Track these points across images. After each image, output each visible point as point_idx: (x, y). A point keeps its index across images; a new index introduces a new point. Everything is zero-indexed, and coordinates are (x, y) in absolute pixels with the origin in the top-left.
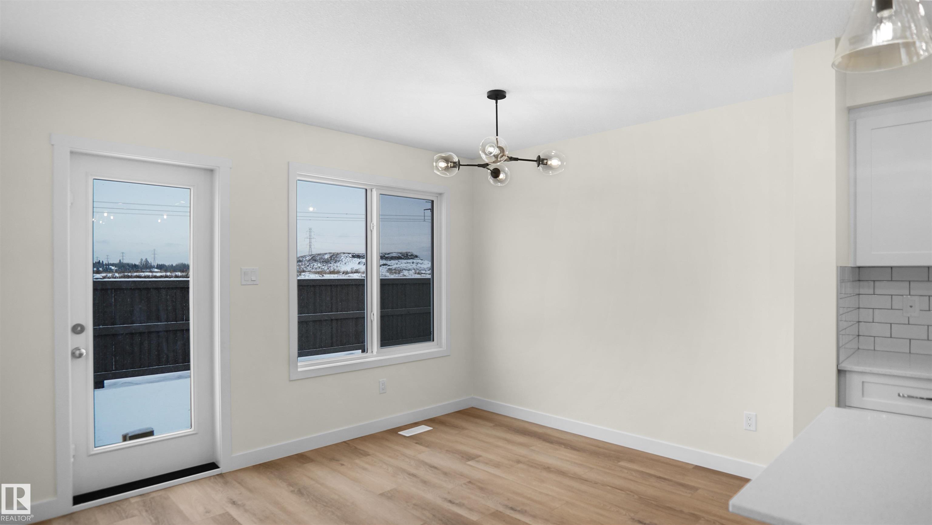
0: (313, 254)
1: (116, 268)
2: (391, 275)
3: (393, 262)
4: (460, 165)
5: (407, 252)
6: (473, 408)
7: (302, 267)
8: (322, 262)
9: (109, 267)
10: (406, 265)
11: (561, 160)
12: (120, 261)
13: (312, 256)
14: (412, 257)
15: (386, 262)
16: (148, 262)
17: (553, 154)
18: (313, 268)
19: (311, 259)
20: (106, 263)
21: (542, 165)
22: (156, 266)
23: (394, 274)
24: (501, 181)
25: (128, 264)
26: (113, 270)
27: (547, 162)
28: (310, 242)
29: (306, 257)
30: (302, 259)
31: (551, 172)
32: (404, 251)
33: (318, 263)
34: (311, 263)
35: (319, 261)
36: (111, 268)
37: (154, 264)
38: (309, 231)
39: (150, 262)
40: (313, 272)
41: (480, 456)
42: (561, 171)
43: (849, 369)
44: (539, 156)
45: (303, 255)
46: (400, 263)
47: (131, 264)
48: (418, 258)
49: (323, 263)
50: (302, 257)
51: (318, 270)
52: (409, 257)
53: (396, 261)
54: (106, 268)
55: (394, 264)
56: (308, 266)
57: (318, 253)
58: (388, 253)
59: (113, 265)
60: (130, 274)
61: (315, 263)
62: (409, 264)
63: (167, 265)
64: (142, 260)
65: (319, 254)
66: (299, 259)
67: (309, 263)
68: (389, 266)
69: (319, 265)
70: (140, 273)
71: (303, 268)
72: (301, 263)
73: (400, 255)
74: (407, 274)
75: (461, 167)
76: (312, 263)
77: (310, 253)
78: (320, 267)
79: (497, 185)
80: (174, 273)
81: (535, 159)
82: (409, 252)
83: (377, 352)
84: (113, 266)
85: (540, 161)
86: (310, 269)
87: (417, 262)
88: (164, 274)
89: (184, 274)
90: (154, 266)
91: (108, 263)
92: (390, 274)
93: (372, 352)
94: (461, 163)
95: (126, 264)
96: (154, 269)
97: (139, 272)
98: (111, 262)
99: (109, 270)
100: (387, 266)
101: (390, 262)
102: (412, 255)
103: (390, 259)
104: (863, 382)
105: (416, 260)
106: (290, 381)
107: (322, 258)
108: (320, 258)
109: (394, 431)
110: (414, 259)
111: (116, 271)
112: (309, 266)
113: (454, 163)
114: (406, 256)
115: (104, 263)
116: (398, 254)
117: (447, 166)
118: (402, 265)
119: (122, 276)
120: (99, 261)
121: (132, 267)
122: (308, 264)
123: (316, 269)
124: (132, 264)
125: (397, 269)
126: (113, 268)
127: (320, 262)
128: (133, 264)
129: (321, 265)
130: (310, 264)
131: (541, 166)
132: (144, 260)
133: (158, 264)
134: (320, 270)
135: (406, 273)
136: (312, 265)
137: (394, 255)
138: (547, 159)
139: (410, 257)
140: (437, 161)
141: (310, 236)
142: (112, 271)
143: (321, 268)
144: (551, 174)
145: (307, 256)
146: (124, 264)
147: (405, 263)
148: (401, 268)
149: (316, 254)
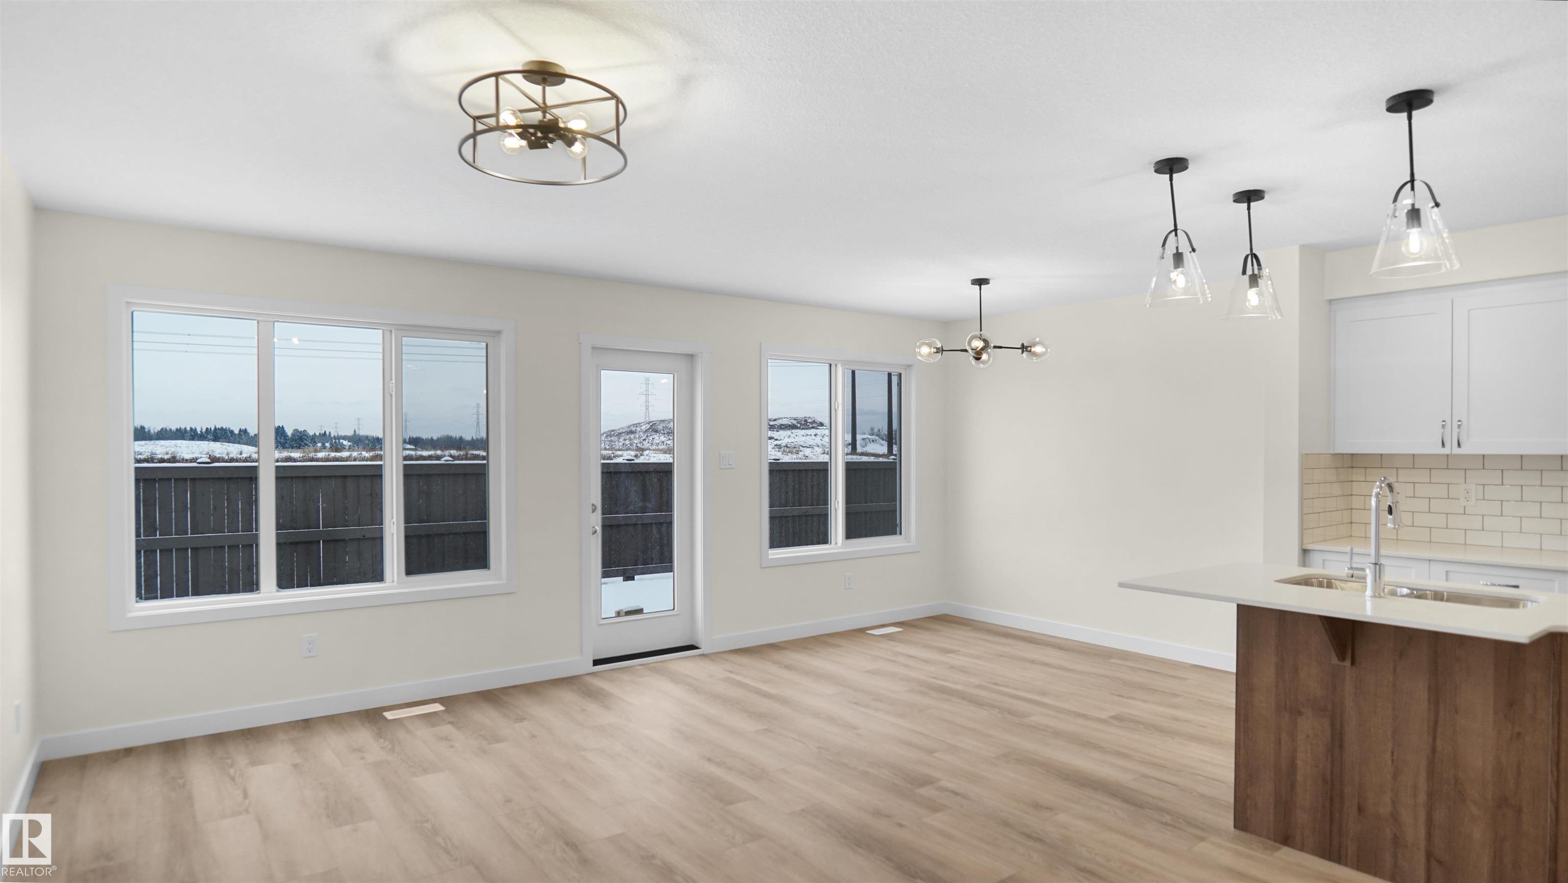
0: (652, 420)
1: (349, 444)
2: (784, 456)
3: (782, 434)
4: (943, 350)
5: (805, 417)
6: (945, 614)
7: (636, 441)
8: (667, 433)
9: (339, 441)
10: (804, 439)
11: (1044, 346)
12: (355, 431)
13: (651, 424)
14: (814, 425)
15: (772, 434)
17: (1037, 340)
18: (652, 444)
19: (649, 429)
20: (334, 436)
21: (1026, 352)
23: (790, 454)
24: (984, 362)
26: (346, 446)
27: (1031, 350)
28: (647, 401)
29: (642, 426)
30: (634, 429)
31: (1035, 358)
32: (801, 415)
33: (661, 434)
34: (649, 435)
35: (662, 432)
36: (342, 442)
37: (406, 436)
38: (645, 382)
40: (654, 450)
41: (959, 651)
42: (1045, 358)
43: (1311, 549)
44: (1023, 344)
45: (636, 423)
46: (794, 436)
47: (371, 436)
48: (825, 428)
49: (669, 435)
50: (636, 425)
51: (661, 447)
52: (809, 425)
53: (788, 432)
54: (335, 442)
55: (784, 437)
56: (644, 440)
57: (660, 419)
58: (775, 418)
59: (345, 438)
61: (655, 436)
62: (809, 436)
63: (424, 438)
65: (661, 421)
66: (630, 429)
67: (646, 435)
68: (777, 440)
69: (663, 438)
71: (636, 444)
72: (633, 436)
73: (795, 422)
74: (811, 455)
75: (944, 352)
76: (651, 435)
77: (647, 420)
78: (663, 442)
79: (979, 366)
80: (448, 451)
81: (1020, 347)
82: (810, 418)
83: (842, 544)
84: (346, 440)
85: (1024, 348)
86: (648, 445)
87: (823, 434)
88: (432, 453)
89: (462, 453)
91: (338, 435)
92: (782, 454)
93: (836, 544)
94: (944, 349)
100: (773, 440)
101: (778, 433)
102: (814, 422)
103: (778, 428)
104: (1324, 560)
105: (820, 430)
106: (762, 568)
107: (667, 427)
108: (664, 427)
109: (862, 631)
110: (818, 429)
111: (350, 449)
112: (647, 441)
113: (938, 349)
114: (805, 424)
115: (332, 436)
116: (791, 421)
117: (931, 352)
118: (797, 439)
120: (325, 432)
122: (644, 438)
123: (657, 444)
124: (373, 437)
125: (788, 446)
126: (345, 443)
127: (665, 434)
129: (665, 439)
130: (647, 437)
131: (1025, 354)
133: (411, 437)
134: (664, 447)
135: (807, 452)
136: (651, 438)
137: (785, 422)
138: (1031, 347)
139: (811, 426)
140: (920, 347)
141: (647, 390)
142: (345, 448)
143: (665, 444)
144: (1035, 361)
145: (642, 424)
146: (361, 436)
147: (803, 435)
148: (796, 444)
149: (658, 421)
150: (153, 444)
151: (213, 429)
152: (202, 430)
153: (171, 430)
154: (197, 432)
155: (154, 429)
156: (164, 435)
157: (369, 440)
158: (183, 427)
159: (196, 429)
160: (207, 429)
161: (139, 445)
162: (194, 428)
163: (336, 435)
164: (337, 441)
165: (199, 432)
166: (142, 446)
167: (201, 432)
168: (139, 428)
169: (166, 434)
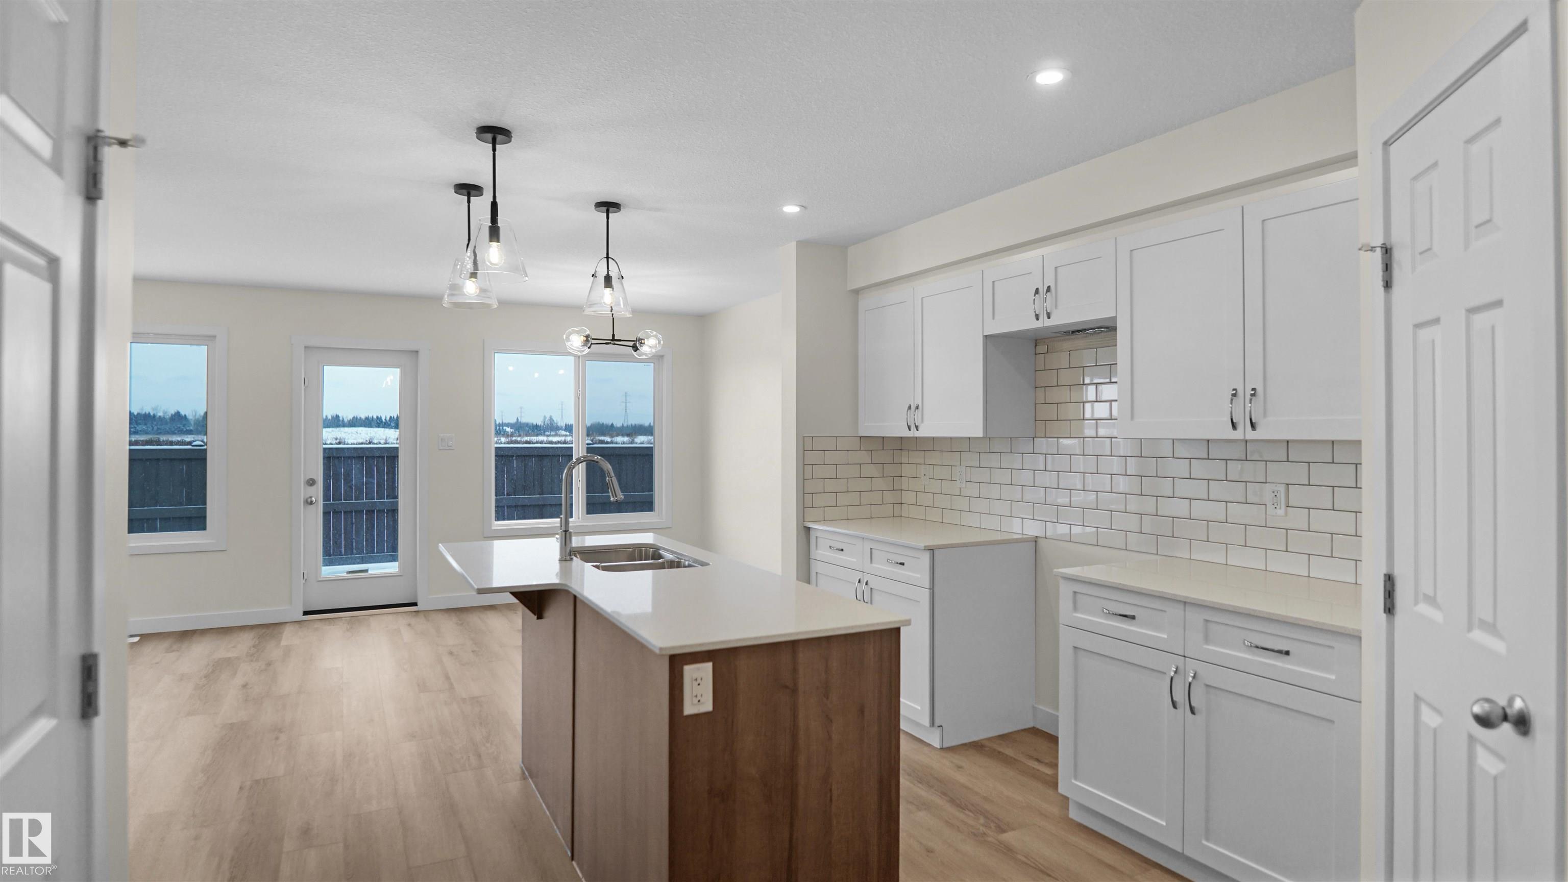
1: (512, 430)
9: (503, 428)
12: (517, 419)
16: (553, 421)
20: (499, 423)
22: (564, 428)
25: (527, 425)
26: (508, 432)
36: (505, 430)
37: (562, 424)
39: (555, 421)
54: (499, 429)
59: (508, 425)
60: (519, 439)
64: (545, 417)
70: (532, 438)
84: (508, 427)
90: (562, 427)
91: (503, 422)
95: (524, 424)
96: (560, 431)
97: (532, 436)
98: (506, 421)
99: (502, 433)
119: (508, 442)
121: (532, 427)
128: (535, 424)
132: (548, 418)
133: (567, 424)
150: (339, 431)
151: (395, 417)
152: (386, 418)
153: (361, 418)
154: (382, 420)
155: (347, 417)
156: (355, 423)
157: (529, 427)
158: (370, 416)
159: (381, 417)
160: (391, 417)
161: (327, 432)
162: (379, 417)
163: (501, 423)
164: (501, 428)
165: (384, 421)
166: (329, 432)
167: (385, 420)
168: (335, 416)
169: (356, 421)
